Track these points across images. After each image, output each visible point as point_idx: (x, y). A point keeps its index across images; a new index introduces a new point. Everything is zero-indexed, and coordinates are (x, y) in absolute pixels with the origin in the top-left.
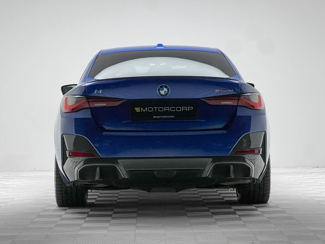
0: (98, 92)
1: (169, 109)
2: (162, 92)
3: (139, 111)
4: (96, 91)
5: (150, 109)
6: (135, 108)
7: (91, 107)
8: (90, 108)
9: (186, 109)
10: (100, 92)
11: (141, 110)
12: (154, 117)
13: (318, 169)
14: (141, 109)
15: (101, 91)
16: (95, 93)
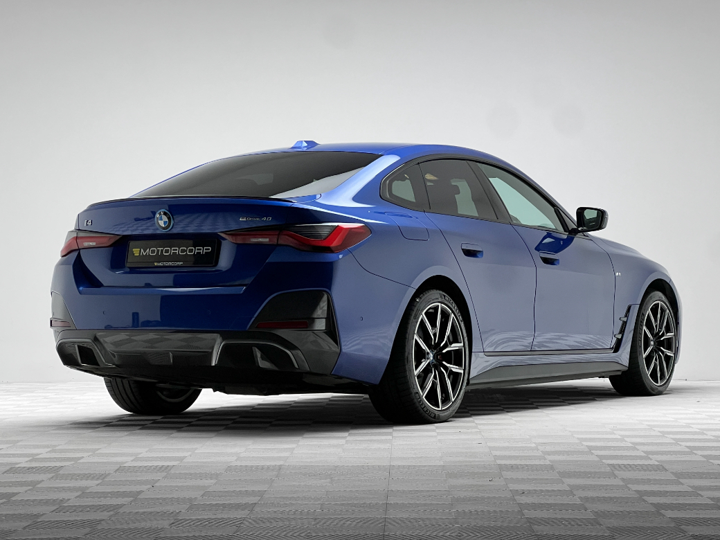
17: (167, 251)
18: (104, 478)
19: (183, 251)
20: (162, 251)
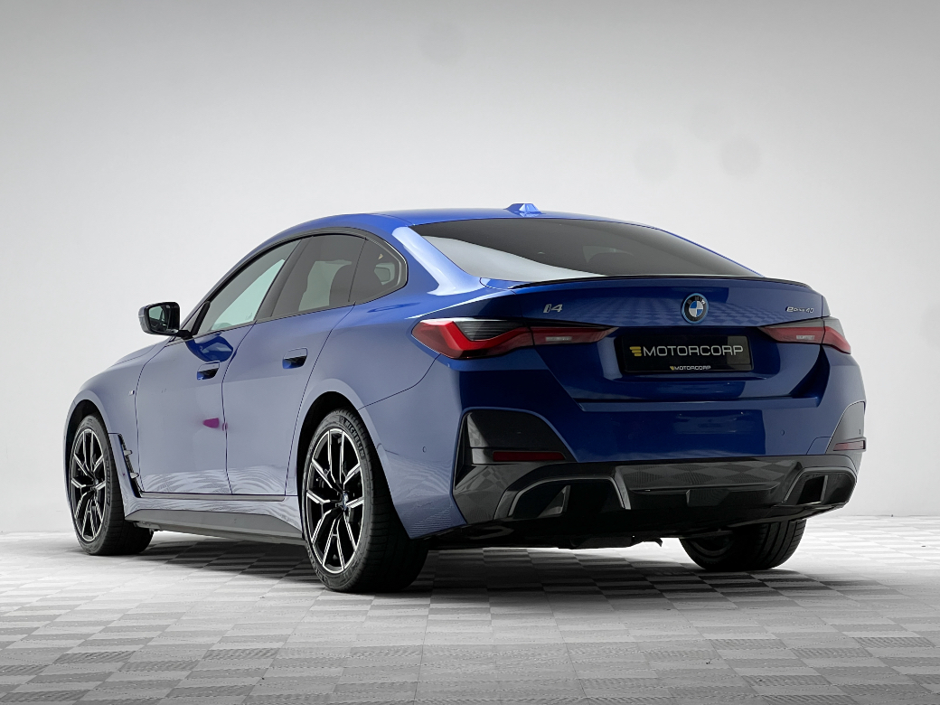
0: (553, 309)
1: (697, 351)
2: (693, 312)
3: (640, 355)
4: (547, 307)
5: (662, 351)
6: (631, 348)
7: (536, 343)
8: (534, 347)
9: (730, 351)
10: (559, 310)
11: (642, 352)
12: (672, 368)
13: (892, 519)
14: (642, 350)
15: (560, 308)
16: (545, 311)
17: (682, 351)
18: (192, 668)
19: (705, 351)
20: (675, 350)
